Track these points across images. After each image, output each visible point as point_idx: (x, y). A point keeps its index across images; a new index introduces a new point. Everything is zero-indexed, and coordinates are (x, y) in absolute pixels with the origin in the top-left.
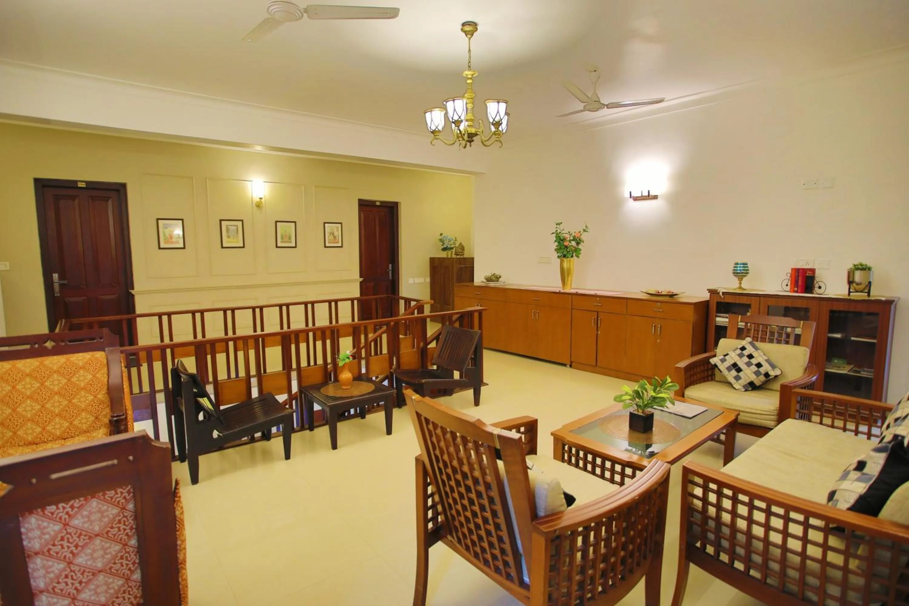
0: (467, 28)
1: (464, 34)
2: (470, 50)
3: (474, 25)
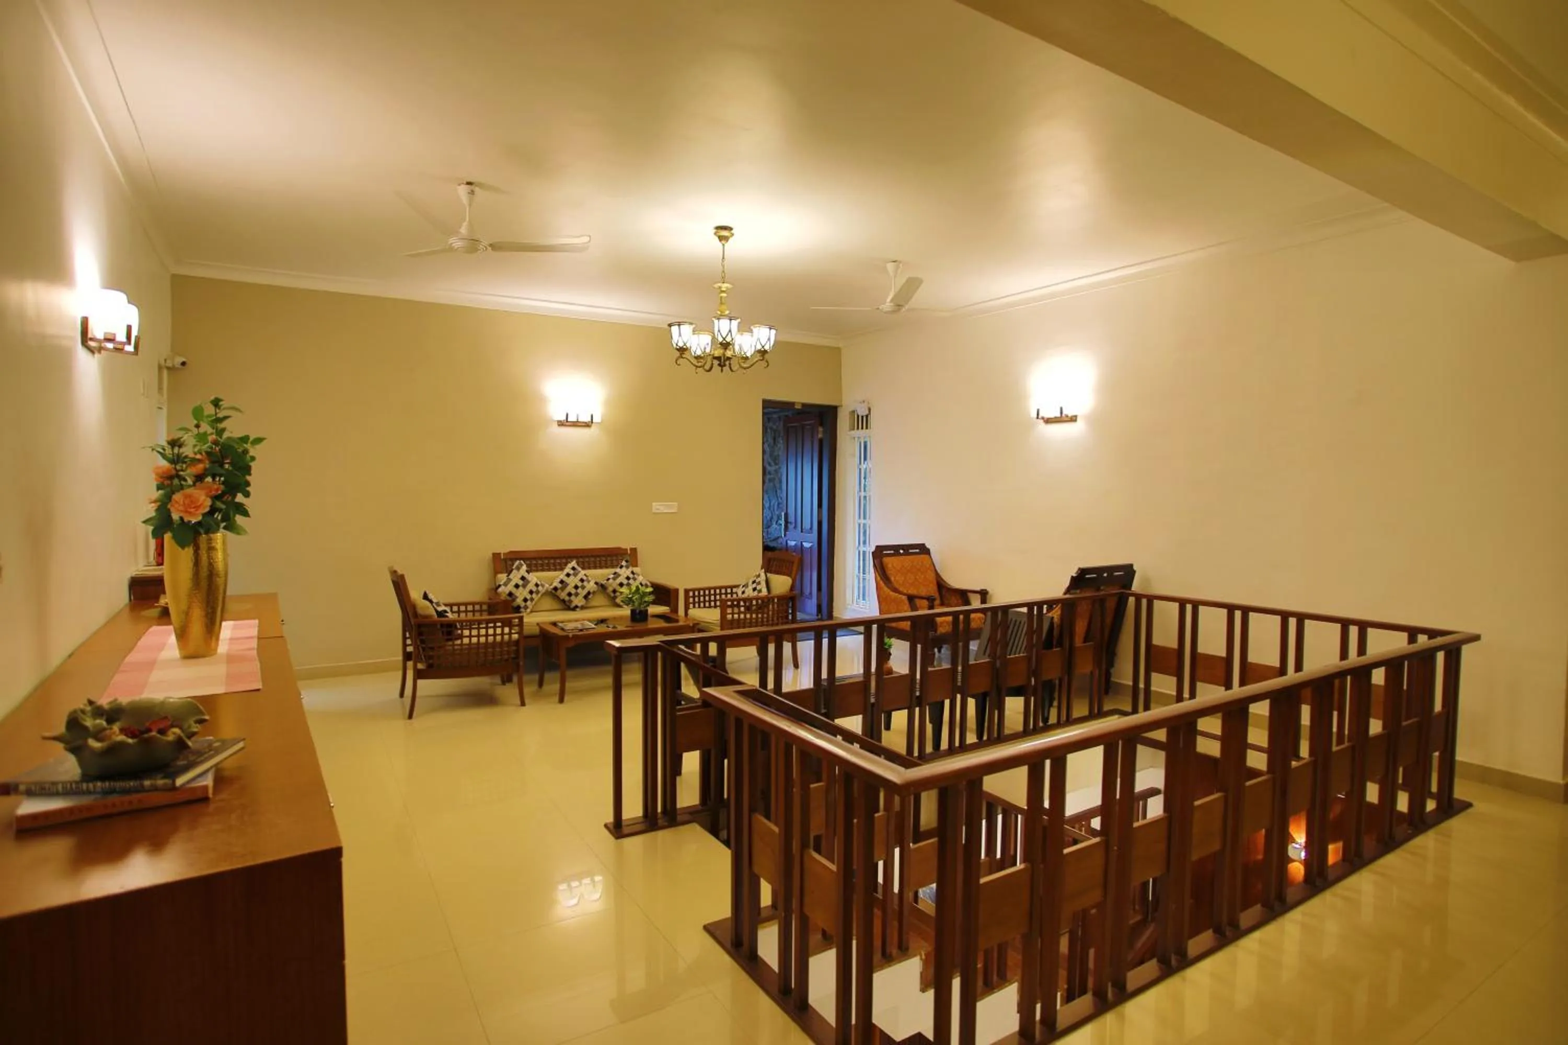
0: (725, 233)
1: (717, 239)
2: (723, 258)
3: (728, 228)
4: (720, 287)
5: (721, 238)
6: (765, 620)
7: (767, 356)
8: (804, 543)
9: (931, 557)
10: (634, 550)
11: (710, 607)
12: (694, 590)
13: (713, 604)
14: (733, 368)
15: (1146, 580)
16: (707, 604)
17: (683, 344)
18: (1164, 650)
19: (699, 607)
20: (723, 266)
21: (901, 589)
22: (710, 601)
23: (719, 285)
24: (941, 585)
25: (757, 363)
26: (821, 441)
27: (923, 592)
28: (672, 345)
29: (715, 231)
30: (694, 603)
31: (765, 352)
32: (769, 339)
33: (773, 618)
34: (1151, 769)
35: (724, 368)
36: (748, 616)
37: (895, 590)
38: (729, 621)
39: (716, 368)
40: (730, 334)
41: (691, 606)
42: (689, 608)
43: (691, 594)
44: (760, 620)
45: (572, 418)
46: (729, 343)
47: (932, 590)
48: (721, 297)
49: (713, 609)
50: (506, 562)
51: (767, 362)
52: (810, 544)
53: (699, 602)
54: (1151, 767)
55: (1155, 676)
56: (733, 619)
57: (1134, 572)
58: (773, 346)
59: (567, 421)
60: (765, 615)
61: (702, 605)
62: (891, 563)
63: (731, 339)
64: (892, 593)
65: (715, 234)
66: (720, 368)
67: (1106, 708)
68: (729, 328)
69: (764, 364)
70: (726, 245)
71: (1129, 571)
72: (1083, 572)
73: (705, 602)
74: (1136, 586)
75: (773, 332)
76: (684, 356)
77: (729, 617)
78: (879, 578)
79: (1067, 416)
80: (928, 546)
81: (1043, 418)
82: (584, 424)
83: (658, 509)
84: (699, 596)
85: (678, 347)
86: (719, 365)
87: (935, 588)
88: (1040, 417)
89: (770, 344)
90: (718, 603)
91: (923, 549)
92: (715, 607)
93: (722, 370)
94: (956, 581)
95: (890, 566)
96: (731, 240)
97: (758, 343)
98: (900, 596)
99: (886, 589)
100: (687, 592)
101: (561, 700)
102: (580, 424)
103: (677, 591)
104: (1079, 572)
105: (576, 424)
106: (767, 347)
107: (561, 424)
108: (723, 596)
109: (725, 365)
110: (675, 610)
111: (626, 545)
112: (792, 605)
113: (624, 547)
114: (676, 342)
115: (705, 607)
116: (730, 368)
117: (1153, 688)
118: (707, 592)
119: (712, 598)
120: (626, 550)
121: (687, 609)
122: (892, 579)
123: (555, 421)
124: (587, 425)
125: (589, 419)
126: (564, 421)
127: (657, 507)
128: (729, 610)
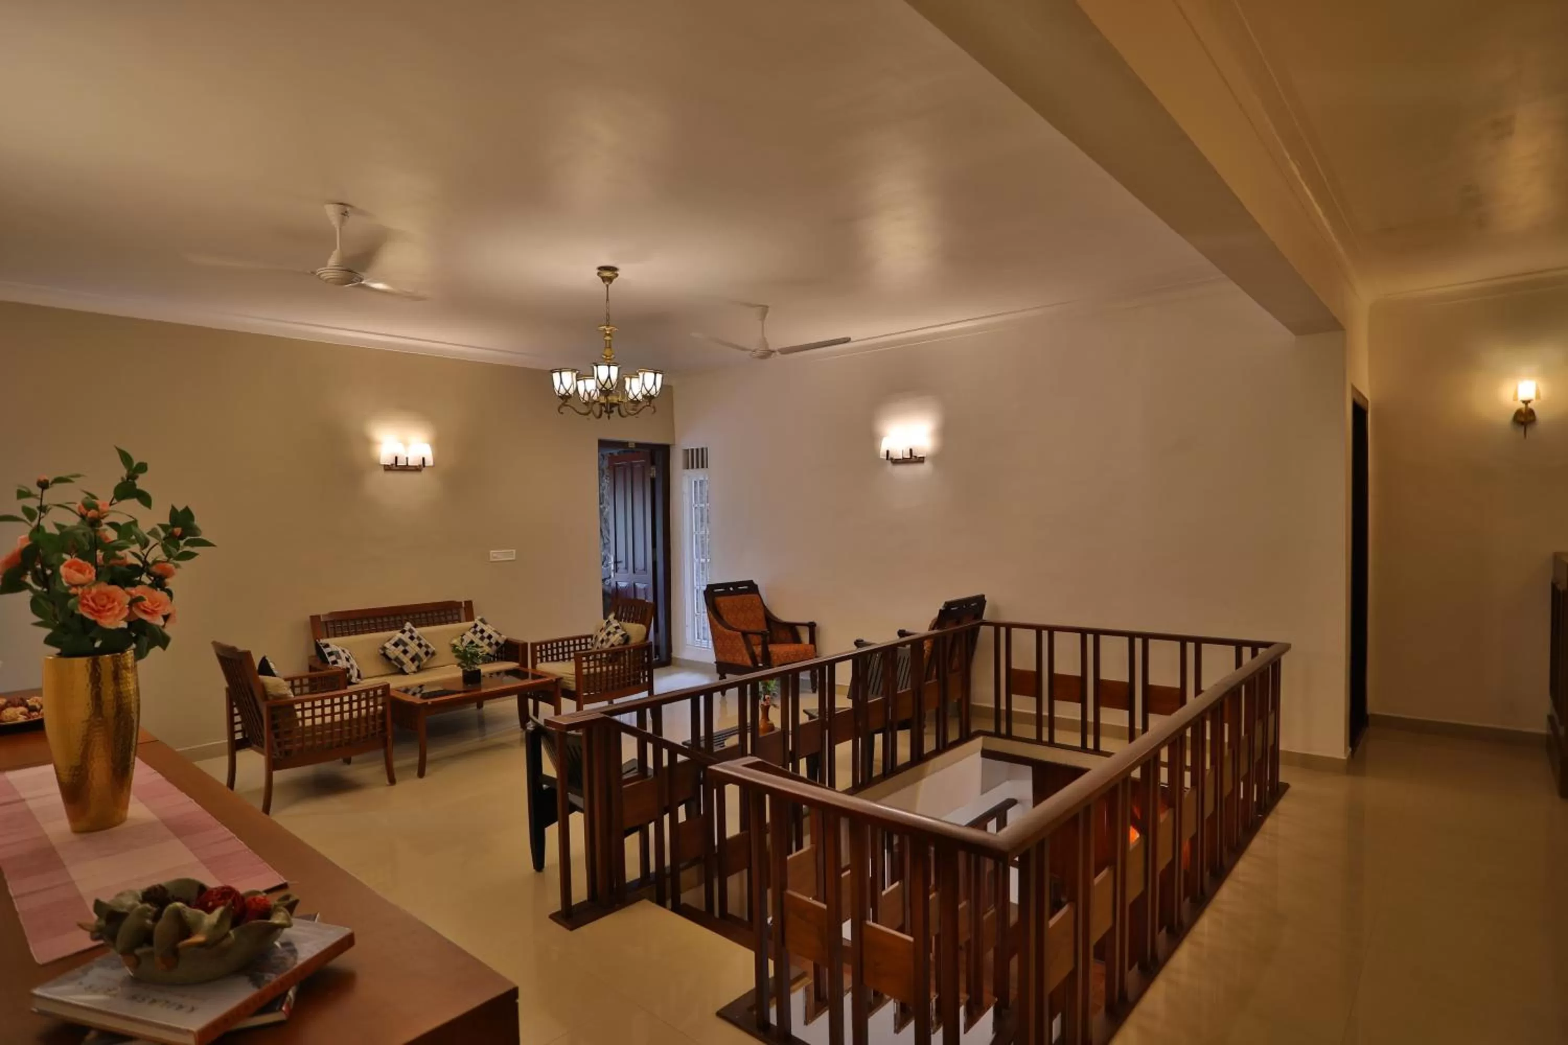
0: (607, 274)
1: (600, 279)
2: (608, 299)
3: (613, 269)
4: (605, 330)
5: (604, 279)
6: (622, 671)
7: (653, 401)
8: (636, 584)
9: (759, 595)
10: (469, 604)
11: (558, 660)
12: (540, 644)
13: (561, 656)
14: (623, 414)
15: (996, 609)
16: (555, 657)
17: (565, 392)
18: (1023, 674)
19: (547, 661)
20: (608, 308)
21: (734, 626)
22: (558, 654)
23: (605, 327)
24: (770, 619)
25: (644, 409)
26: (653, 481)
27: (753, 628)
28: (555, 393)
29: (597, 271)
30: (541, 658)
31: (652, 397)
32: (655, 383)
33: (629, 669)
34: (1007, 783)
35: (611, 415)
36: (604, 669)
37: (730, 628)
38: (585, 675)
39: (605, 415)
40: (609, 380)
41: (539, 660)
42: (536, 663)
43: (538, 648)
44: (616, 672)
45: (401, 463)
46: (609, 389)
47: (762, 627)
48: (606, 341)
49: (561, 661)
50: (326, 625)
51: (654, 407)
52: (645, 585)
53: (547, 656)
54: (1009, 779)
55: (1015, 697)
56: (589, 674)
57: (985, 602)
58: (660, 389)
59: (396, 466)
60: (622, 667)
61: (550, 658)
62: (724, 602)
63: (611, 386)
64: (725, 630)
65: (598, 274)
66: (607, 415)
67: (973, 730)
68: (607, 373)
69: (651, 410)
70: (610, 287)
71: (980, 601)
72: (948, 605)
73: (552, 655)
74: (986, 616)
75: (659, 377)
76: (567, 404)
77: (585, 671)
78: (712, 616)
79: (916, 457)
80: (756, 582)
81: (892, 459)
82: (413, 468)
83: (495, 558)
84: (547, 649)
85: (560, 395)
86: (606, 411)
87: (764, 622)
88: (889, 458)
89: (656, 389)
90: (572, 655)
91: (751, 587)
92: (569, 659)
93: (609, 417)
94: (785, 614)
95: (722, 605)
96: (615, 280)
97: (643, 388)
98: (735, 632)
99: (720, 627)
100: (534, 645)
101: (421, 774)
102: (410, 468)
103: (526, 644)
104: (946, 605)
105: (406, 468)
106: (653, 392)
107: (388, 468)
108: (578, 648)
109: (612, 412)
110: (525, 664)
111: (461, 598)
112: (648, 653)
113: (458, 600)
114: (558, 389)
115: (553, 660)
116: (620, 414)
117: (1013, 709)
118: (560, 644)
119: (566, 649)
120: (461, 603)
121: (534, 665)
122: (725, 617)
123: (382, 465)
124: (417, 469)
125: (421, 463)
126: (392, 465)
127: (496, 555)
128: (585, 665)
